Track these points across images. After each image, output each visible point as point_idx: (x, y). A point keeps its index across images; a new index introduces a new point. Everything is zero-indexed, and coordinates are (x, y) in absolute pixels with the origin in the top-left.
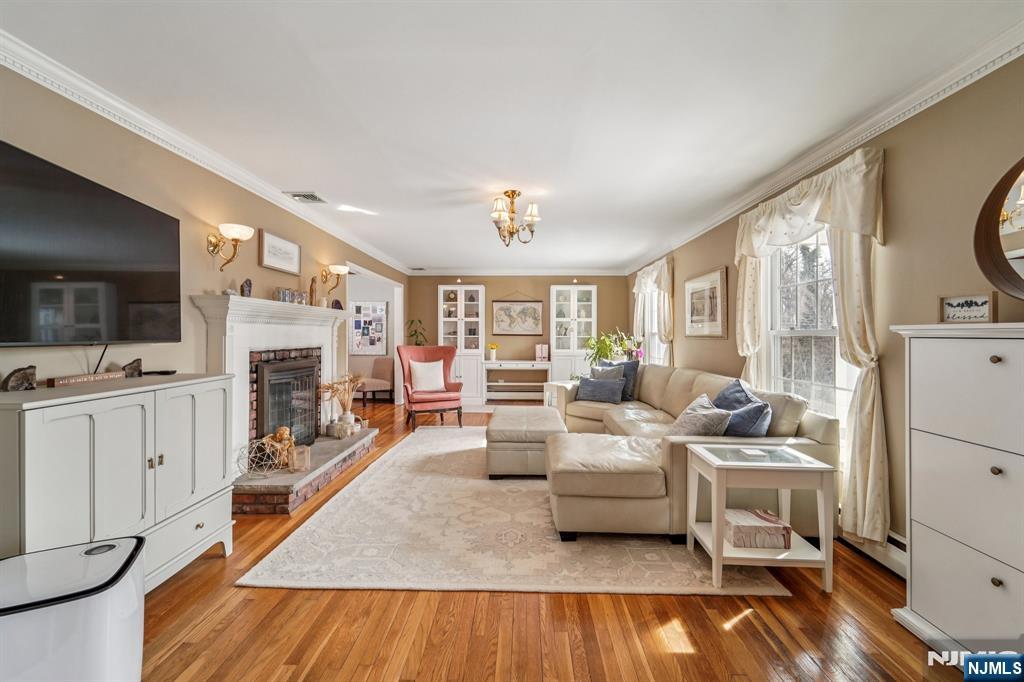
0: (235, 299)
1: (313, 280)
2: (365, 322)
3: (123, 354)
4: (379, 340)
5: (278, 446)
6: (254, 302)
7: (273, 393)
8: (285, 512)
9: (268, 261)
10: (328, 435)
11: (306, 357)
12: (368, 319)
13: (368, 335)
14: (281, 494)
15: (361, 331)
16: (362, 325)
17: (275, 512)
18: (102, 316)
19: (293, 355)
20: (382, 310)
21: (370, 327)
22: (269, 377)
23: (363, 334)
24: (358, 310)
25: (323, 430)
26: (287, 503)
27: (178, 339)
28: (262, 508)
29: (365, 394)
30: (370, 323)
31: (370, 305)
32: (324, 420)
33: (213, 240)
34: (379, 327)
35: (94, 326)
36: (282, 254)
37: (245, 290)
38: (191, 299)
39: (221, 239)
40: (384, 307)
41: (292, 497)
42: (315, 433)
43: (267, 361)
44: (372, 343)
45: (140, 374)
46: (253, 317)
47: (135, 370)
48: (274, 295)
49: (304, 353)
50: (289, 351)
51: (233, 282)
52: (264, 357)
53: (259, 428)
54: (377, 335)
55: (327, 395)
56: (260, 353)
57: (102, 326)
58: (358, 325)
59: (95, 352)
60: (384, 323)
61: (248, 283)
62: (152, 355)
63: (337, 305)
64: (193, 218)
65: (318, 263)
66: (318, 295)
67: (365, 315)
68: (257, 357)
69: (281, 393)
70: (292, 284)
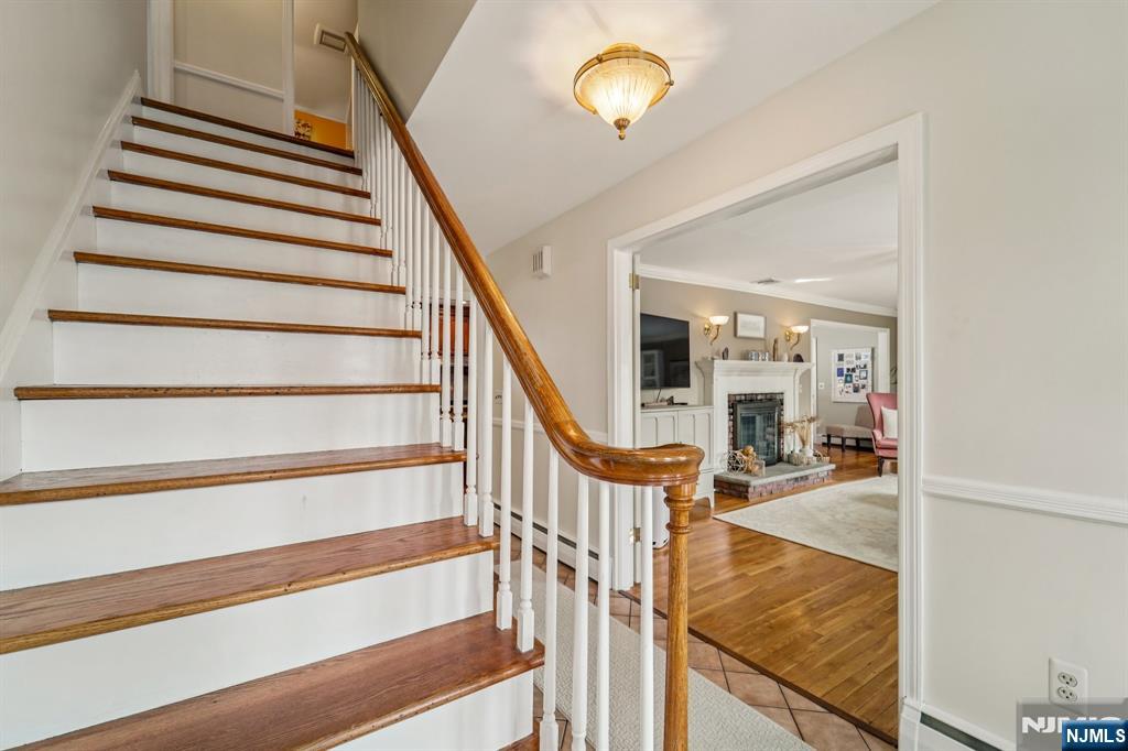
0: (718, 363)
1: (776, 341)
2: (848, 370)
3: (667, 393)
4: (864, 387)
5: (745, 457)
6: (730, 362)
7: (744, 424)
8: (746, 498)
9: (740, 333)
10: (789, 462)
11: (770, 400)
12: (851, 367)
13: (851, 382)
14: (743, 486)
15: (843, 378)
16: (845, 372)
17: (740, 497)
18: (657, 372)
19: (759, 397)
20: (866, 356)
21: (854, 375)
22: (741, 411)
23: (846, 381)
24: (841, 358)
25: (785, 458)
26: (747, 492)
27: (688, 386)
28: (733, 492)
29: (843, 440)
30: (853, 370)
31: (853, 352)
32: (786, 451)
33: (707, 326)
34: (864, 375)
35: (651, 378)
36: (752, 325)
37: (725, 355)
38: (696, 363)
39: (710, 325)
40: (870, 353)
41: (750, 490)
42: (776, 459)
43: (740, 401)
44: (856, 390)
45: (673, 404)
46: (729, 372)
47: (671, 402)
48: (745, 357)
49: (768, 397)
50: (757, 395)
51: (718, 351)
52: (738, 398)
53: (734, 444)
54: (861, 382)
55: (788, 430)
56: (735, 395)
57: (656, 378)
58: (840, 372)
59: (657, 392)
60: (869, 368)
61: (727, 350)
62: (678, 394)
63: (799, 359)
64: (696, 316)
65: (782, 327)
66: (780, 351)
67: (848, 363)
68: (733, 398)
69: (749, 423)
70: (759, 346)
